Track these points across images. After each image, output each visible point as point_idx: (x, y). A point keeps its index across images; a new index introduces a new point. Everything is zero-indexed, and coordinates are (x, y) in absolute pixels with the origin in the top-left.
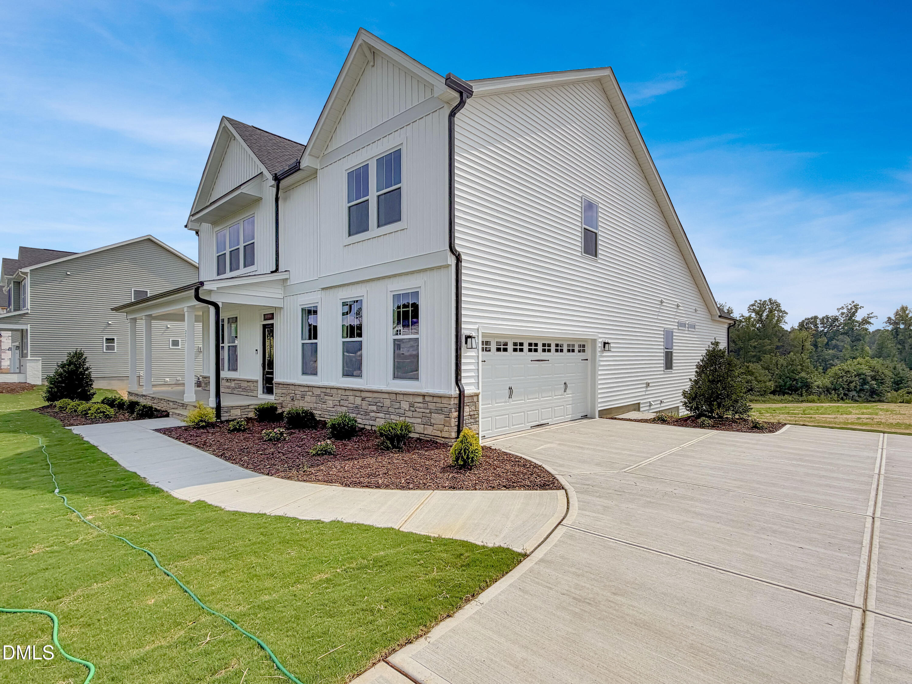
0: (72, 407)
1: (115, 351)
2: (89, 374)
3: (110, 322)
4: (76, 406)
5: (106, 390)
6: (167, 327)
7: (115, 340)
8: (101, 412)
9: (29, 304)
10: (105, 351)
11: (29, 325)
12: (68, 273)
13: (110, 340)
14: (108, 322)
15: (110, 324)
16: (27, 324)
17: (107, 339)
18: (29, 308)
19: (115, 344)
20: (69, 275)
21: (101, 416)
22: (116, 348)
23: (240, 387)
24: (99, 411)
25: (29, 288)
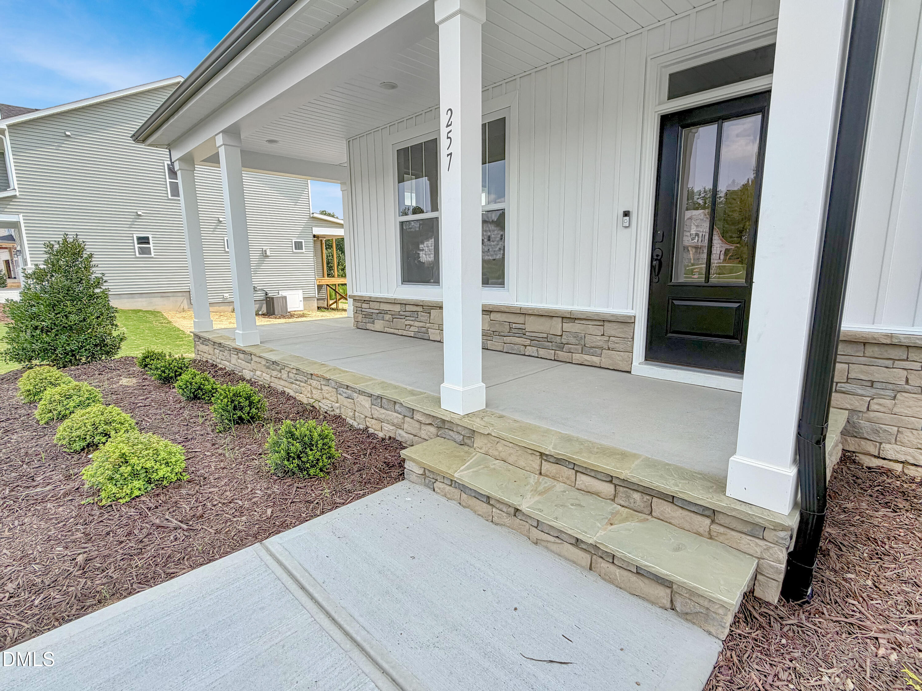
0: (50, 407)
1: (153, 255)
2: (105, 295)
3: (139, 213)
4: (60, 402)
5: (147, 312)
6: (219, 220)
7: (151, 239)
8: (135, 475)
9: (16, 183)
10: (138, 255)
11: (21, 215)
12: (68, 133)
13: (144, 240)
14: (137, 213)
15: (140, 215)
16: (18, 213)
17: (139, 239)
18: (16, 187)
19: (151, 246)
20: (68, 136)
21: (137, 493)
22: (152, 251)
23: (522, 333)
24: (126, 470)
25: (11, 157)
